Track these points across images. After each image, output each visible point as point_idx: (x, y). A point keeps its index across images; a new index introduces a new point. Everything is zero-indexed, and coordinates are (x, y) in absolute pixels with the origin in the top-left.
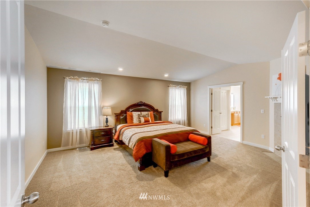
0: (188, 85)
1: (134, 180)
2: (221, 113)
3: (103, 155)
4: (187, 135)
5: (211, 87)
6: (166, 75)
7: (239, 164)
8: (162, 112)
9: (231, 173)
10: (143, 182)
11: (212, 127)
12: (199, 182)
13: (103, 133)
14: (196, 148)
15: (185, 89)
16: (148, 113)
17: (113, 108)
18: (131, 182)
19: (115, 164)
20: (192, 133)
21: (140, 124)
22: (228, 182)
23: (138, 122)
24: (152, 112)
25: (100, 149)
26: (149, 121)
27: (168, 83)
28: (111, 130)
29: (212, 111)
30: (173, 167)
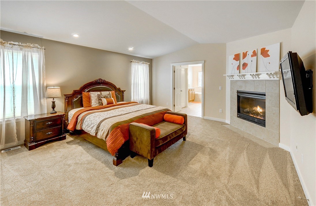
0: (150, 61)
1: (115, 179)
2: (182, 91)
3: (53, 154)
4: (162, 115)
5: (174, 64)
6: (131, 49)
7: (211, 139)
8: (125, 91)
9: (209, 149)
10: (126, 180)
11: (174, 106)
12: (187, 165)
13: (49, 123)
14: (176, 128)
15: (148, 66)
16: (109, 93)
17: (62, 87)
18: (111, 183)
19: (77, 164)
20: (166, 113)
21: (101, 107)
22: (210, 158)
23: (97, 105)
24: (114, 92)
25: (45, 146)
26: (112, 103)
27: (131, 58)
28: (61, 117)
29: (174, 89)
30: (157, 153)
